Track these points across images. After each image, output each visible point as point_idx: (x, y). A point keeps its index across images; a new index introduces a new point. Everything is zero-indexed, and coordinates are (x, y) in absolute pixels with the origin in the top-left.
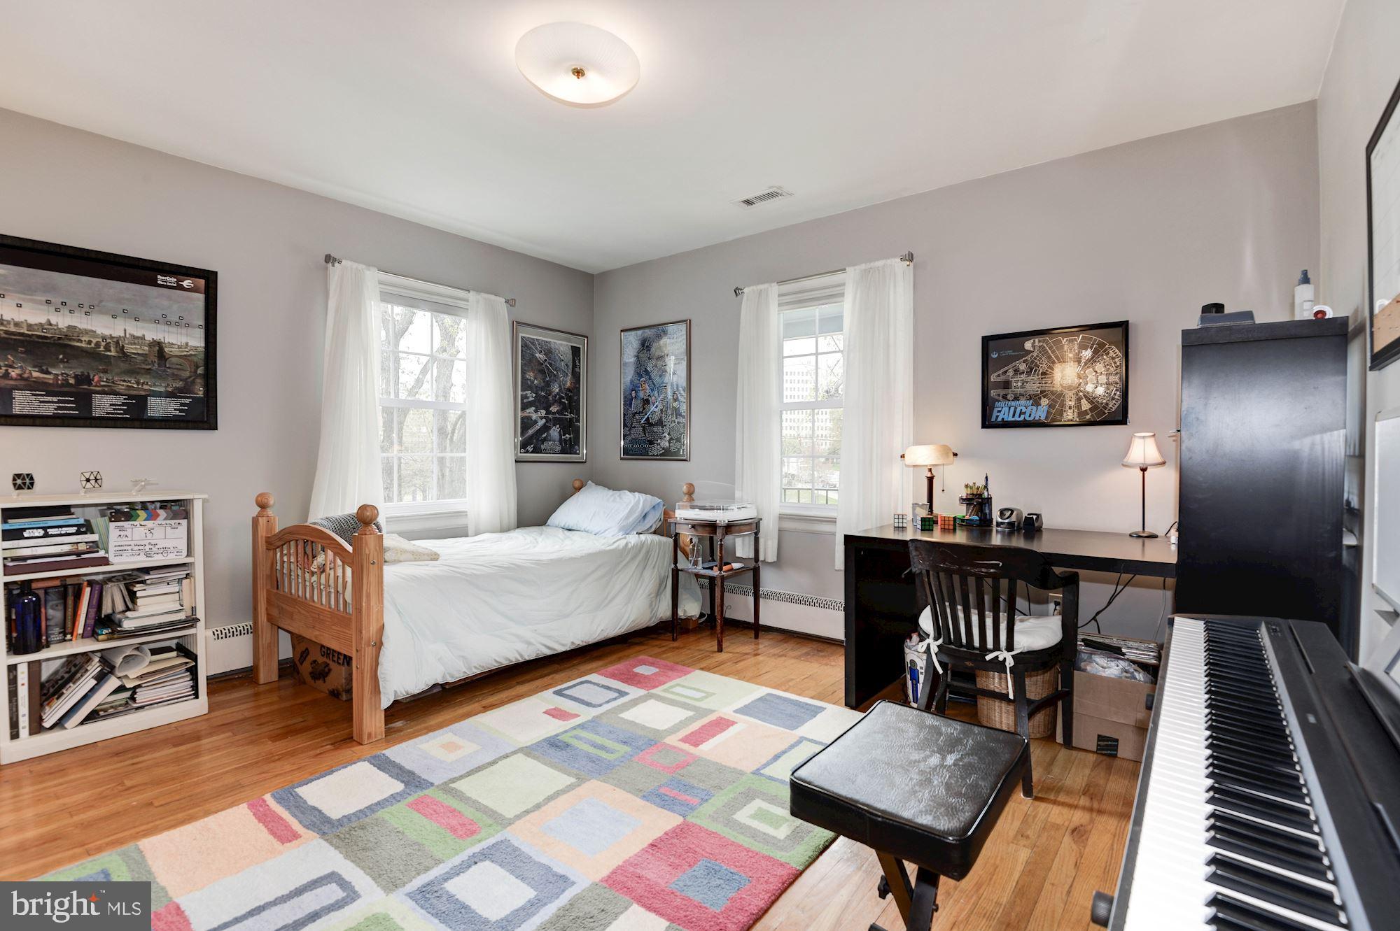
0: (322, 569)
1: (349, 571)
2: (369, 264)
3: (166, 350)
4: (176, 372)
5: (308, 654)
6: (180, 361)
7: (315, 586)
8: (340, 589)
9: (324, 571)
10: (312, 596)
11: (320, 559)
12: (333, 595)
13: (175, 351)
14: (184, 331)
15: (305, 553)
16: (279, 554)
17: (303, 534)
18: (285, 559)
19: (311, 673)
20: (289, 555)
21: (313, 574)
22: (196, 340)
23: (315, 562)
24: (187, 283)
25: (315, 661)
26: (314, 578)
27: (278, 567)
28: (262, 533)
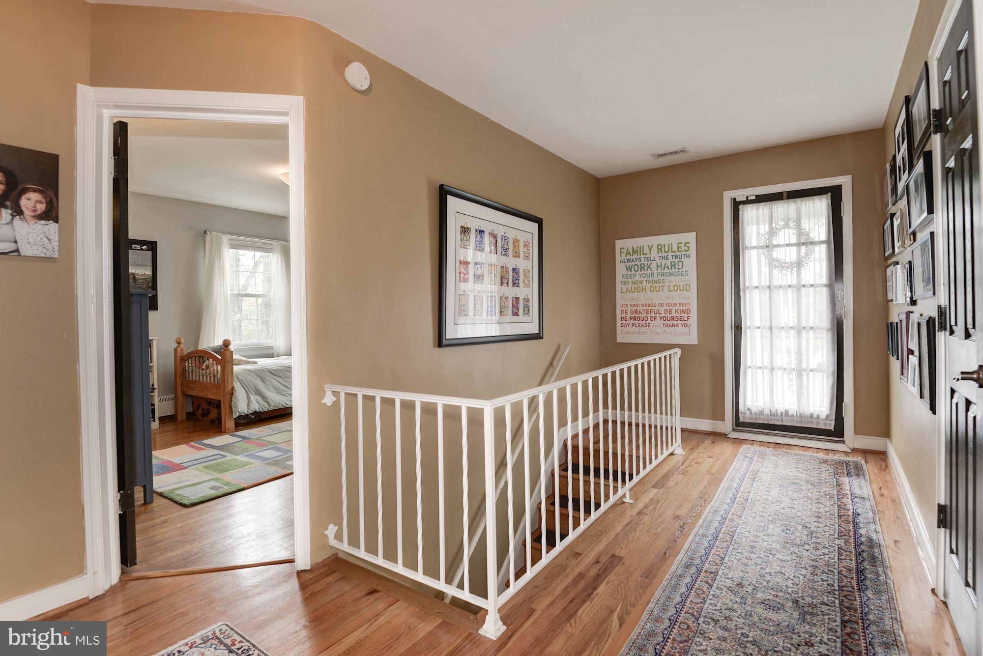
0: (208, 367)
1: (219, 367)
2: (224, 233)
3: (136, 276)
4: (141, 286)
5: (200, 406)
6: (142, 281)
7: (204, 374)
8: (215, 374)
9: (208, 368)
10: (203, 380)
11: (207, 362)
12: (212, 378)
13: (140, 277)
14: (143, 268)
15: (200, 362)
16: (187, 364)
17: (198, 354)
18: (190, 365)
19: (202, 414)
20: (192, 363)
21: (203, 370)
22: (149, 272)
23: (204, 365)
24: (145, 247)
25: (203, 409)
26: (204, 371)
27: (187, 369)
28: (179, 354)
